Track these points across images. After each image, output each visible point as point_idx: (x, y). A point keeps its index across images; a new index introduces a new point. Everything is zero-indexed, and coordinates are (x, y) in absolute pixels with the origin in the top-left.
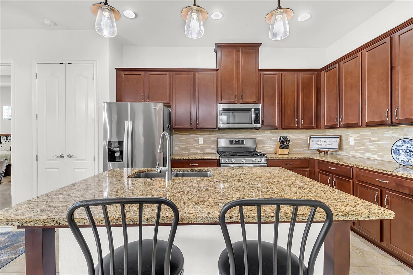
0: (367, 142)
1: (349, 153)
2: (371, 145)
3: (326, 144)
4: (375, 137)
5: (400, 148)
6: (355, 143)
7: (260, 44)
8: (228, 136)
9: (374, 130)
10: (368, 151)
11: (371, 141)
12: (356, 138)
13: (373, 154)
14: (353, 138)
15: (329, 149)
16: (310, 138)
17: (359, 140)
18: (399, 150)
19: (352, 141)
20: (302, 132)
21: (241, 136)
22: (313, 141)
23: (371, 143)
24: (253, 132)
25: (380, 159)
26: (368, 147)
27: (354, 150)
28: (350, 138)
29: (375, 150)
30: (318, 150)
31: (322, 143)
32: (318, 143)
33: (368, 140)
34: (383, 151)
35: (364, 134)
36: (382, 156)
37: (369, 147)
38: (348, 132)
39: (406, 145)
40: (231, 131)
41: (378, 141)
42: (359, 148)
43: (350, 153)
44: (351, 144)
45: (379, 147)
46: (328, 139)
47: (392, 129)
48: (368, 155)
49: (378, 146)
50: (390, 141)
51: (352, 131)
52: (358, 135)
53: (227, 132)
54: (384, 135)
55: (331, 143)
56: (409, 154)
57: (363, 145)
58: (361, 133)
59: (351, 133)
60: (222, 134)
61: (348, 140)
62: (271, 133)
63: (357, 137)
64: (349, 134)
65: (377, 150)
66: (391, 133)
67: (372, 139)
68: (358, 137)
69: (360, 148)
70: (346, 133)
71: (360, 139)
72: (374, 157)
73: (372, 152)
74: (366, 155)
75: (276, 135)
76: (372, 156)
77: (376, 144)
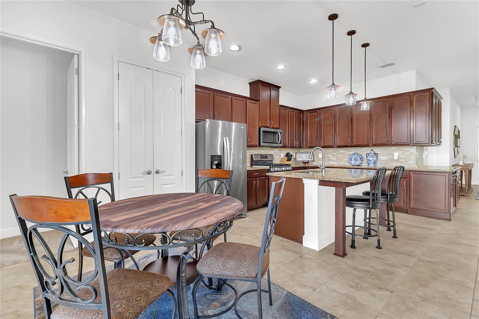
0: (330, 156)
2: (333, 157)
3: (306, 157)
4: (335, 153)
5: (352, 158)
7: (280, 87)
8: (256, 152)
10: (331, 160)
11: (332, 155)
13: (333, 162)
15: (309, 161)
16: (296, 154)
18: (351, 159)
20: (291, 150)
21: (263, 152)
22: (298, 156)
23: (332, 156)
24: (269, 150)
28: (320, 154)
30: (303, 162)
31: (304, 157)
32: (301, 157)
35: (329, 152)
37: (332, 158)
39: (355, 156)
41: (337, 155)
43: (319, 163)
44: (320, 157)
45: (337, 158)
46: (307, 154)
53: (255, 149)
54: (340, 152)
56: (356, 160)
57: (328, 157)
58: (326, 151)
60: (252, 151)
61: (317, 155)
62: (278, 150)
67: (333, 154)
70: (316, 151)
71: (326, 154)
73: (333, 161)
74: (329, 163)
75: (280, 152)
76: (333, 163)
77: (336, 156)
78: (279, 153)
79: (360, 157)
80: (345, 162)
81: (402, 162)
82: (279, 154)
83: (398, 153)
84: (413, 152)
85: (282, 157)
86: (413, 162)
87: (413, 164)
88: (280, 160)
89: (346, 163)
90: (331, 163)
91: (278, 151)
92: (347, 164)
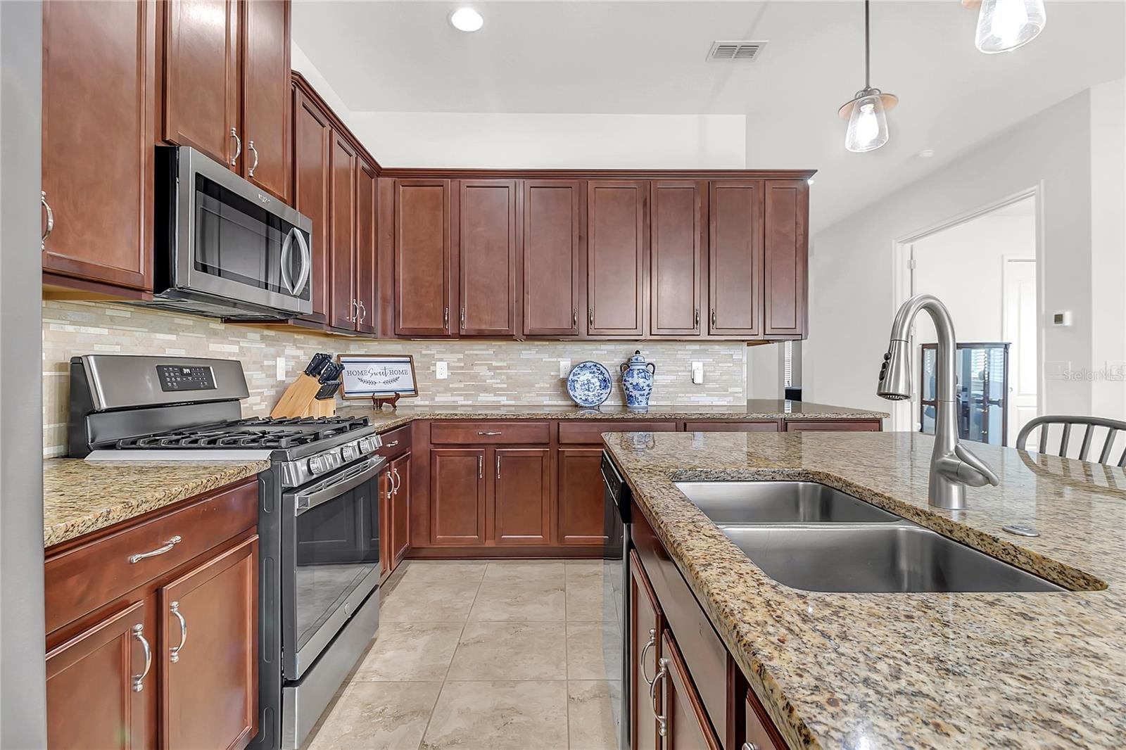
0: (483, 371)
1: (433, 399)
2: (493, 377)
3: (385, 379)
4: (502, 360)
5: (576, 377)
6: (450, 374)
8: (117, 344)
9: (500, 346)
10: (486, 390)
11: (491, 368)
12: (454, 362)
14: (446, 363)
15: (398, 394)
17: (463, 367)
18: (574, 382)
19: (442, 371)
21: (174, 344)
22: (350, 373)
23: (492, 373)
25: (513, 403)
26: (485, 381)
27: (447, 390)
28: (438, 363)
29: (500, 386)
30: (373, 397)
31: (374, 378)
32: (364, 378)
33: (486, 367)
34: (518, 386)
35: (476, 355)
36: (515, 398)
37: (488, 381)
38: (430, 350)
39: (583, 373)
40: (128, 314)
41: (509, 368)
42: (462, 385)
43: (437, 399)
44: (438, 377)
45: (510, 381)
46: (387, 365)
47: (537, 345)
48: (485, 398)
49: (509, 377)
50: (533, 367)
51: (443, 346)
52: (461, 356)
53: (112, 318)
54: (521, 357)
55: (395, 376)
56: (586, 387)
57: (474, 377)
58: (466, 352)
59: (438, 352)
60: (83, 329)
61: (429, 367)
63: (456, 360)
64: (434, 354)
65: (505, 386)
66: (535, 352)
67: (495, 364)
68: (459, 360)
69: (465, 385)
70: (424, 352)
71: (465, 364)
72: (500, 401)
73: (495, 391)
74: (479, 399)
75: (272, 350)
76: (495, 399)
77: (504, 374)
78: (266, 357)
79: (601, 377)
80: (538, 395)
81: (714, 390)
82: (266, 363)
83: (701, 364)
84: (741, 360)
85: (281, 376)
86: (740, 390)
87: (741, 395)
88: (273, 392)
89: (541, 398)
90: (484, 399)
91: (263, 346)
92: (545, 403)
